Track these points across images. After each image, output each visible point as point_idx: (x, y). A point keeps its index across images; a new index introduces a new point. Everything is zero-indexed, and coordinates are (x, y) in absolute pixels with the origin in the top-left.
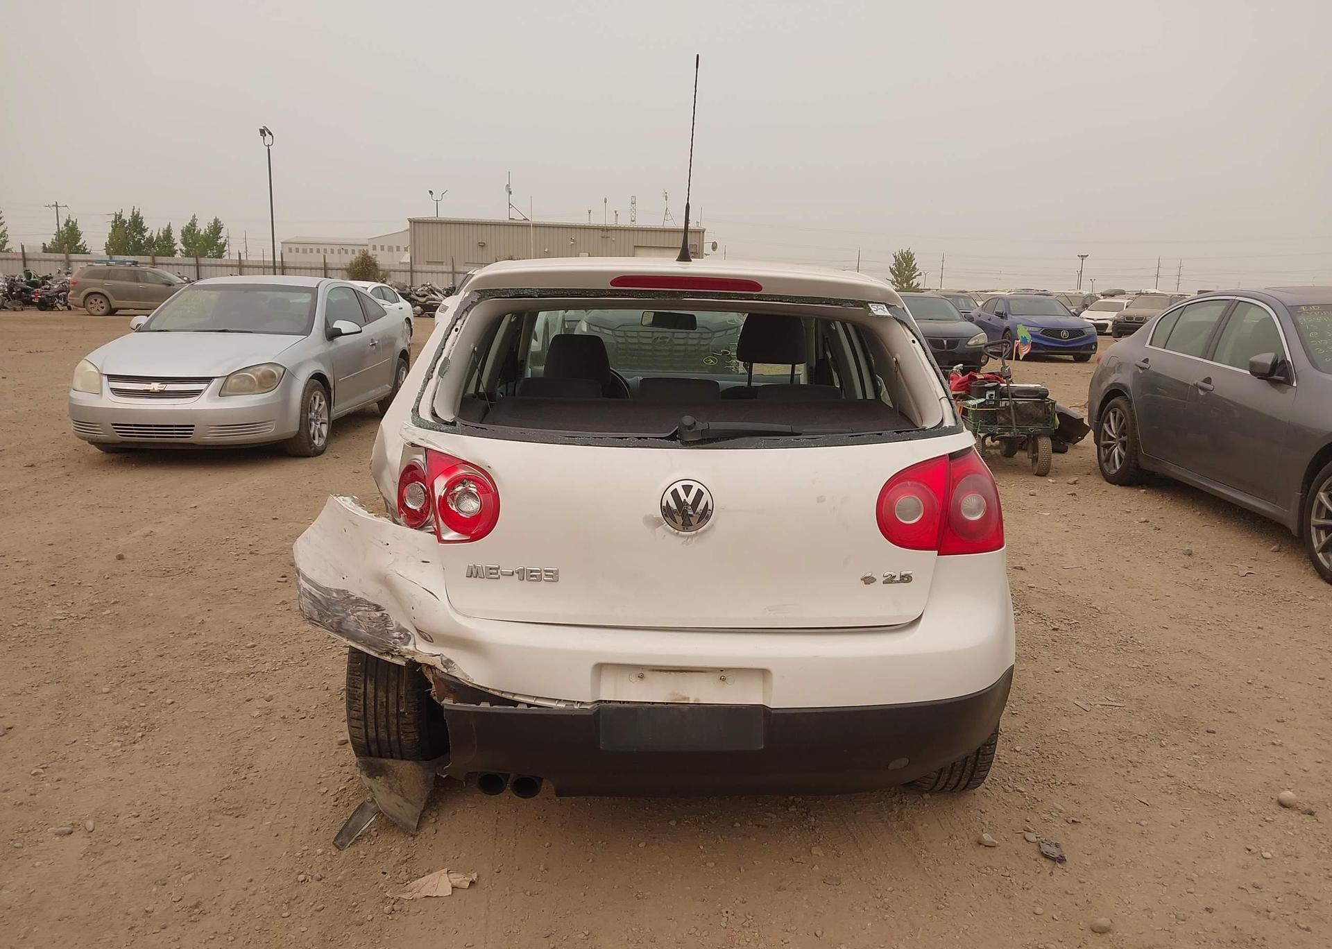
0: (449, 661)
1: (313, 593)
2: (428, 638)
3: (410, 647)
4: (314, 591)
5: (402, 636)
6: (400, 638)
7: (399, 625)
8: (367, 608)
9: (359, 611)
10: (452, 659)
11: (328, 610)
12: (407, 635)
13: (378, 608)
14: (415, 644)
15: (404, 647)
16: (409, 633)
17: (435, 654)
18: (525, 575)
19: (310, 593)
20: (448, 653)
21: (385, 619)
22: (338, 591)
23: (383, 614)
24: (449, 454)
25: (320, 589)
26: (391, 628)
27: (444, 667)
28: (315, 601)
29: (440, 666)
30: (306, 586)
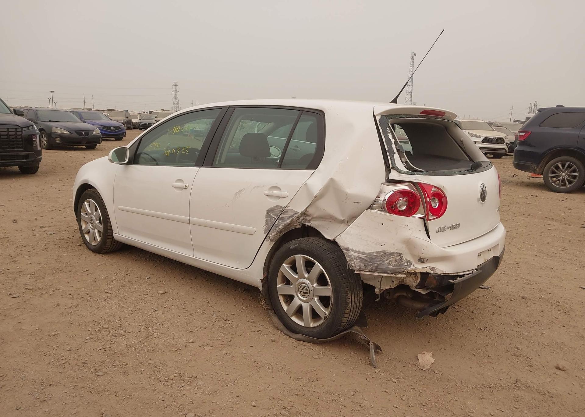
0: (433, 268)
1: (360, 257)
2: (421, 261)
3: (412, 267)
4: (361, 256)
5: (408, 264)
6: (407, 265)
7: (407, 260)
8: (395, 256)
9: (391, 258)
10: (434, 267)
11: (370, 262)
12: (410, 263)
13: (400, 254)
14: (413, 266)
15: (410, 268)
16: (411, 262)
17: (425, 267)
18: (453, 227)
19: (359, 257)
20: (432, 265)
21: (401, 259)
22: (377, 253)
23: (401, 257)
24: (428, 183)
25: (365, 254)
26: (403, 262)
27: (432, 271)
28: (362, 260)
29: (429, 271)
30: (356, 254)
